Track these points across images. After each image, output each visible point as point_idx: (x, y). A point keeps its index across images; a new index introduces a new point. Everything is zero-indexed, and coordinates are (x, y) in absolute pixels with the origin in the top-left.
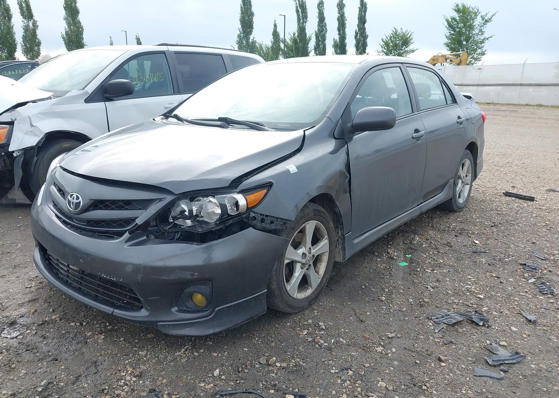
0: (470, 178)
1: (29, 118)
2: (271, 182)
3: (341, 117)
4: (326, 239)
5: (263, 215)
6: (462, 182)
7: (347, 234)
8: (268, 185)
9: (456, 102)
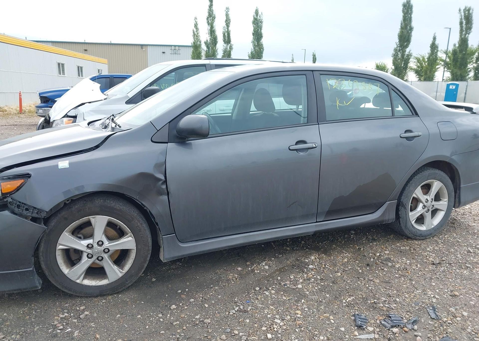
0: (446, 203)
1: (83, 114)
2: (28, 174)
3: (169, 122)
4: (131, 236)
5: (20, 202)
6: (425, 206)
7: (167, 235)
8: (27, 176)
9: (417, 114)
